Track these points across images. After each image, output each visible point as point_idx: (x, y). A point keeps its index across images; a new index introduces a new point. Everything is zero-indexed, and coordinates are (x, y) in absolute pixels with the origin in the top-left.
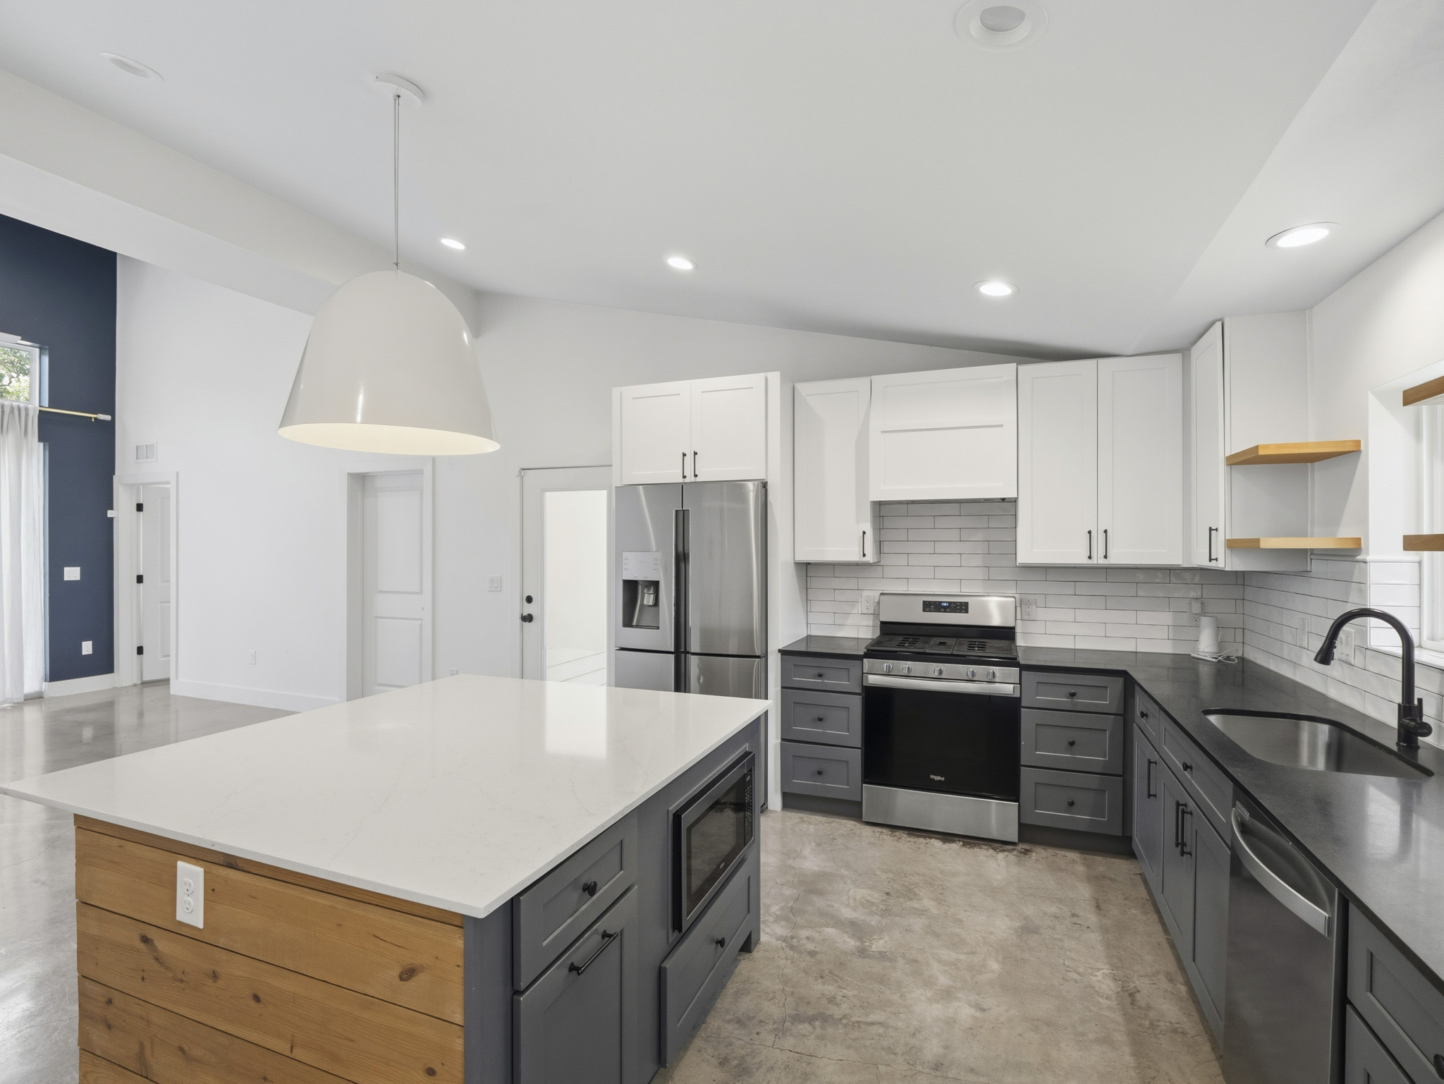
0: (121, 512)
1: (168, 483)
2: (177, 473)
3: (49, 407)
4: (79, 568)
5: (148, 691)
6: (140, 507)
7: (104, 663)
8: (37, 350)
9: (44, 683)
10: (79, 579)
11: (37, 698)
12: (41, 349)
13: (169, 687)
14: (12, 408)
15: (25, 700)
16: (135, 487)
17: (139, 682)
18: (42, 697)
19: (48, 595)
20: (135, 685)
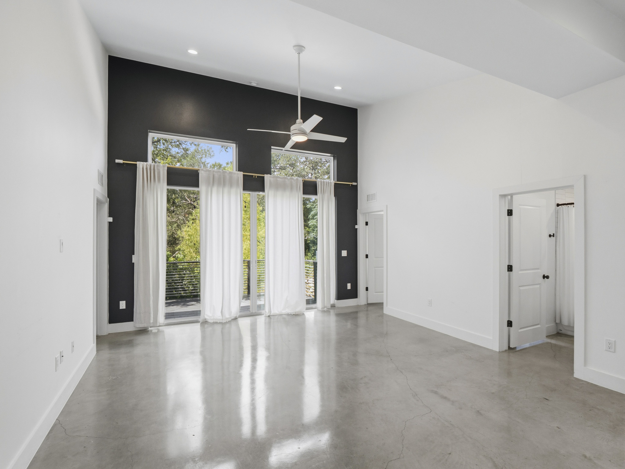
0: (360, 226)
1: (382, 211)
2: (387, 205)
3: (337, 181)
4: (346, 251)
5: (370, 308)
6: (367, 224)
7: (353, 294)
8: (332, 158)
9: (336, 300)
10: (346, 256)
11: (333, 306)
12: (334, 157)
13: (383, 310)
14: (327, 183)
15: (331, 307)
16: (365, 214)
17: (366, 304)
18: (335, 307)
19: (337, 262)
20: (365, 305)
